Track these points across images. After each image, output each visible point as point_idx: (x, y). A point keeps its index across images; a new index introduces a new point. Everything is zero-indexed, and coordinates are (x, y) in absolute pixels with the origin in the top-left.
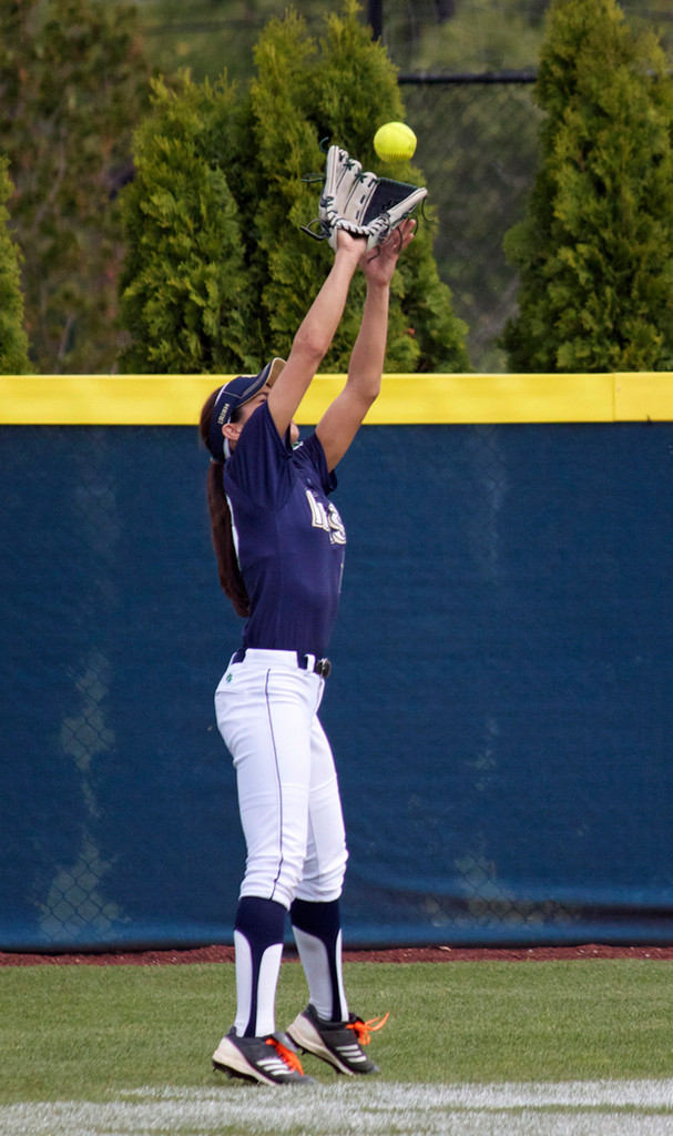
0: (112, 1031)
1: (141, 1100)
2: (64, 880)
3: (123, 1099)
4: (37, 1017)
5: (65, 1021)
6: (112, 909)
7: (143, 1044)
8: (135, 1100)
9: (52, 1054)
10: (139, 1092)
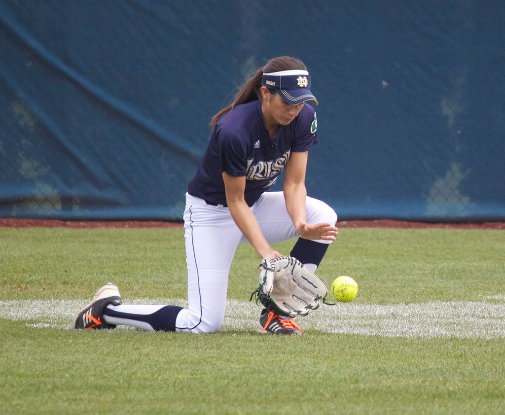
0: (476, 264)
1: (498, 301)
2: (440, 183)
3: (488, 301)
4: (433, 256)
5: (449, 259)
6: (466, 200)
7: (495, 272)
8: (495, 302)
9: (445, 276)
10: (496, 297)
